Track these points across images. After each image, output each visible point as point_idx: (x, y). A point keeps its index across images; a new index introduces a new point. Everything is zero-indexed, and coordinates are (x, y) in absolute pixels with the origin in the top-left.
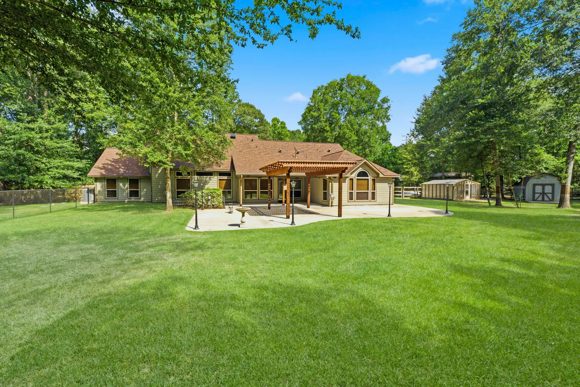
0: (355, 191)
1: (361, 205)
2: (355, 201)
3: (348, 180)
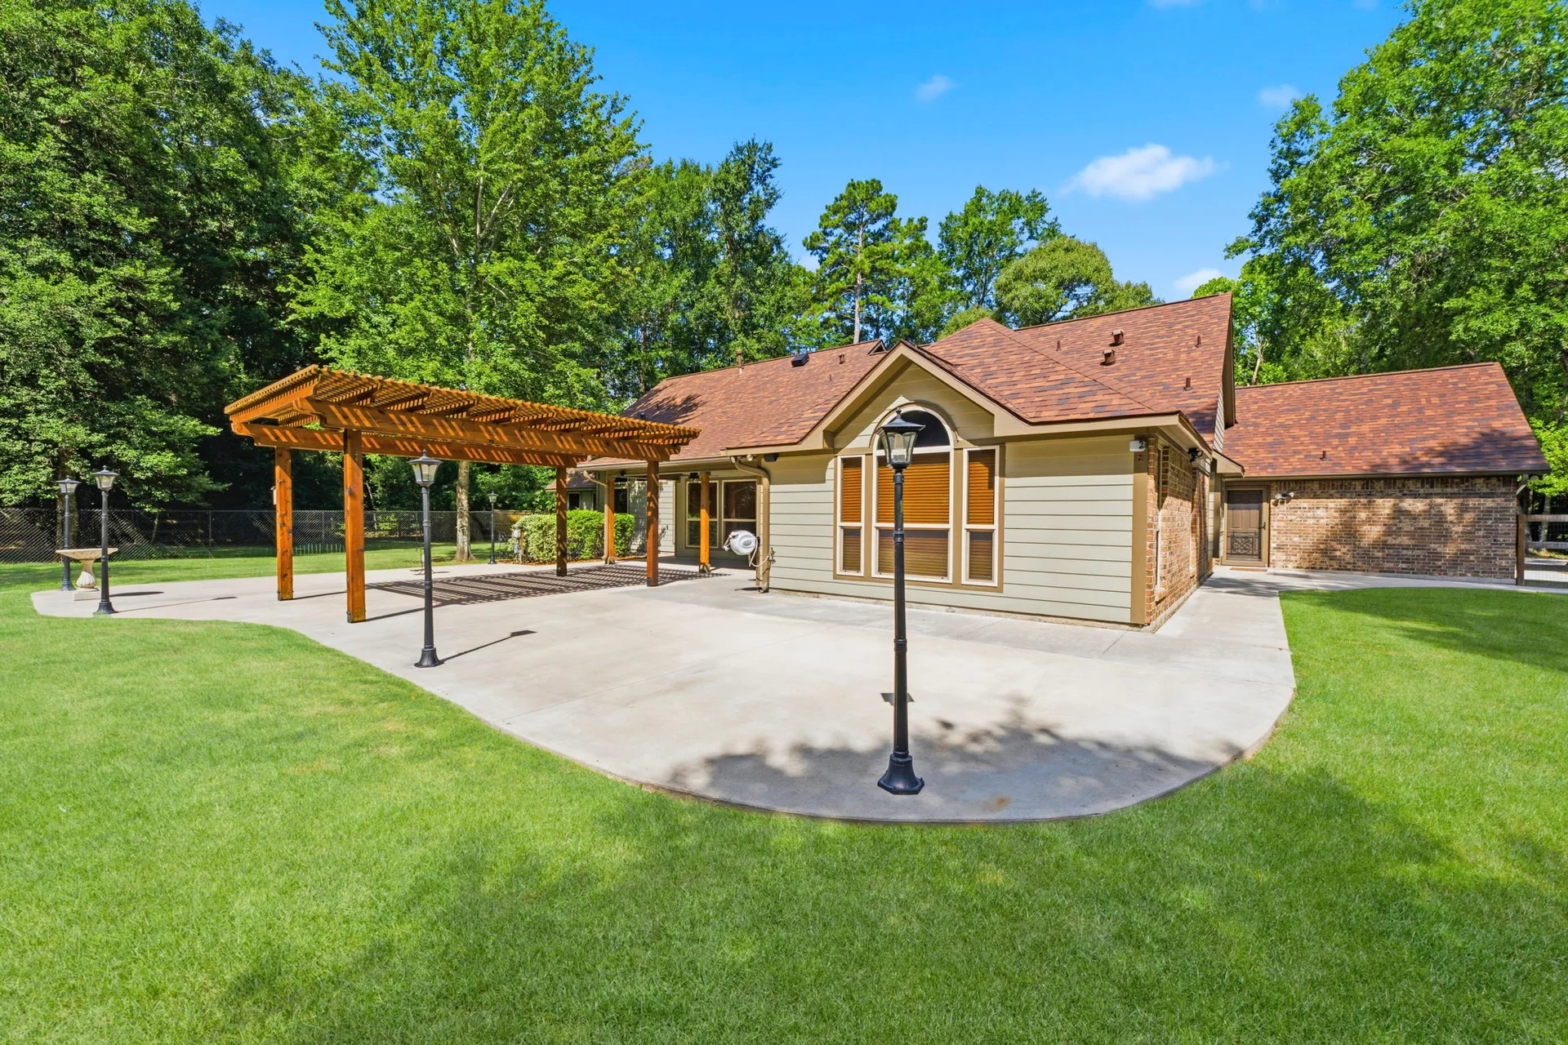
0: (870, 526)
2: (867, 578)
3: (834, 468)
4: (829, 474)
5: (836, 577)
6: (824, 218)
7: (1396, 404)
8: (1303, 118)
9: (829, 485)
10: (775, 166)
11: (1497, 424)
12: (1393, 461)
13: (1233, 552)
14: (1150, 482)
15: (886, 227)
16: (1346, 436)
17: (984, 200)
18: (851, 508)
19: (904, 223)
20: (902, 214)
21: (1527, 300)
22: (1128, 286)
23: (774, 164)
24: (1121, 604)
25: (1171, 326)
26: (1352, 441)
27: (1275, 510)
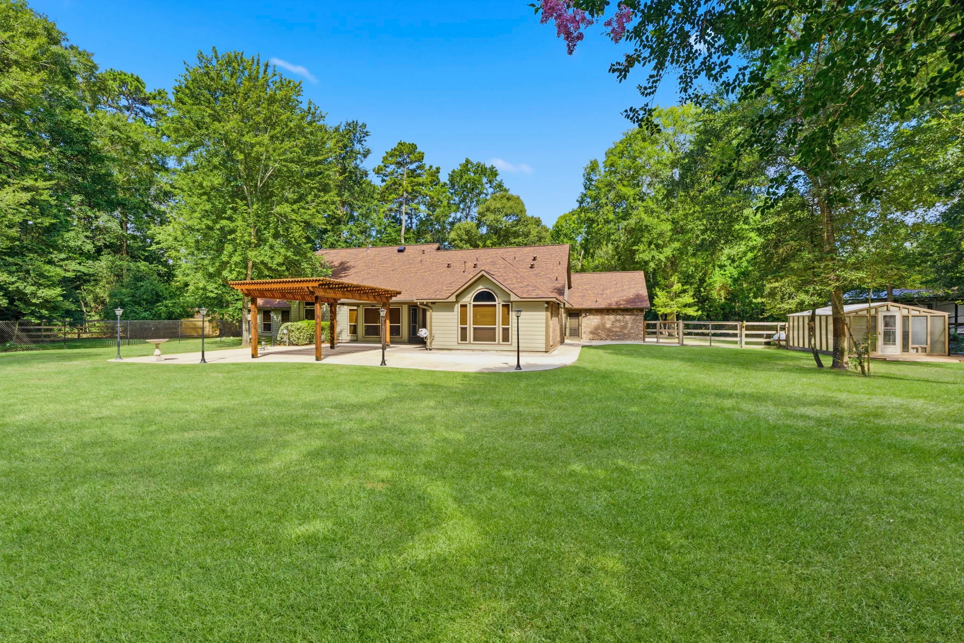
0: (470, 327)
1: (483, 350)
2: (470, 343)
3: (457, 307)
4: (456, 309)
5: (458, 343)
6: (385, 159)
7: (617, 284)
8: (593, 167)
9: (455, 313)
10: (367, 135)
11: (640, 292)
12: (614, 303)
13: (571, 335)
14: (549, 314)
15: (418, 167)
16: (603, 294)
17: (469, 166)
18: (463, 320)
19: (427, 167)
20: (427, 162)
21: (653, 249)
22: (532, 217)
23: (367, 134)
24: (542, 347)
25: (551, 255)
26: (605, 296)
27: (583, 319)
